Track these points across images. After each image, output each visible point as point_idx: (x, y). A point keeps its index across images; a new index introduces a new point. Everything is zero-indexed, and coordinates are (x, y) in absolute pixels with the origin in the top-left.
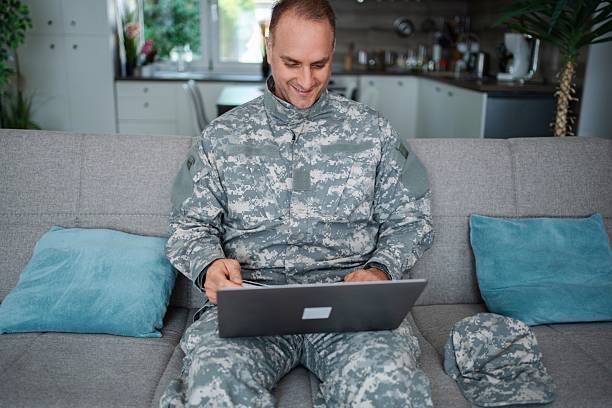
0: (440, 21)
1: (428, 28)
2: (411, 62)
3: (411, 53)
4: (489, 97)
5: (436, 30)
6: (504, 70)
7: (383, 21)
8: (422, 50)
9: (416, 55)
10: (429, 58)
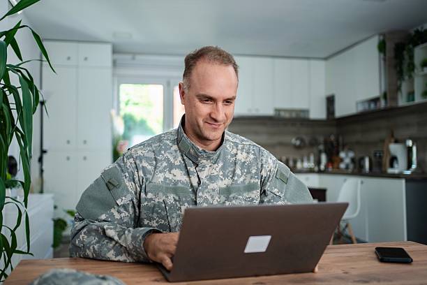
0: (321, 139)
1: (314, 143)
2: (306, 165)
3: (305, 159)
4: (406, 181)
5: (319, 144)
6: (392, 166)
7: (285, 139)
8: (312, 158)
9: (309, 160)
10: (318, 162)
